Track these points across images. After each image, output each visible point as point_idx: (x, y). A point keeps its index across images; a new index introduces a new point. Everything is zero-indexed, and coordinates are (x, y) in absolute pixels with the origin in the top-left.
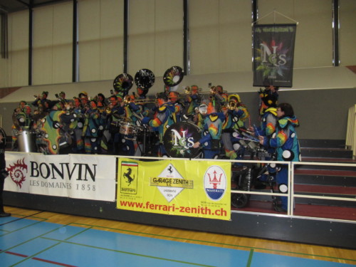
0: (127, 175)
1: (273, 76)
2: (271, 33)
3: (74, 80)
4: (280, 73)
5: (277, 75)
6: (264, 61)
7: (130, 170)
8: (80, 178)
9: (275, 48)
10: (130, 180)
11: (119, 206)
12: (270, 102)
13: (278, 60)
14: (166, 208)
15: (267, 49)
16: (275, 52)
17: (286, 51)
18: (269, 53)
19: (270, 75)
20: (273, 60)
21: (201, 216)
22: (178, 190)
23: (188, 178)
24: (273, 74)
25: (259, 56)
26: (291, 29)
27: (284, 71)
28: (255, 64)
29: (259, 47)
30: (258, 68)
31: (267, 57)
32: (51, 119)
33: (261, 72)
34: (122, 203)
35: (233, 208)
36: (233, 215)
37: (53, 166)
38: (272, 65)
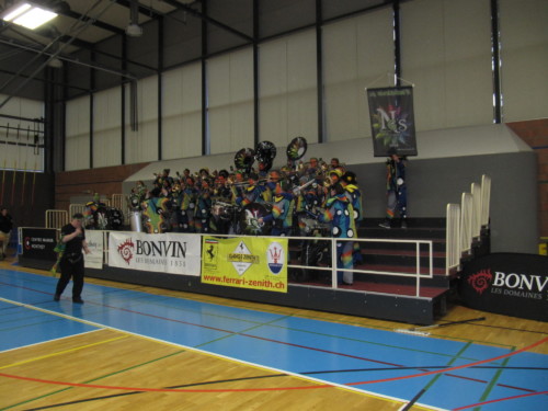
0: (210, 252)
1: (394, 144)
2: (386, 97)
3: (204, 153)
4: (402, 140)
5: (399, 142)
6: (383, 127)
7: (212, 247)
8: (173, 255)
9: (393, 113)
10: (212, 256)
11: (203, 281)
12: (349, 178)
13: (398, 126)
14: (238, 282)
15: (384, 115)
16: (393, 117)
17: (405, 116)
18: (387, 119)
19: (391, 142)
20: (392, 126)
21: (265, 288)
22: (248, 265)
23: (255, 254)
24: (394, 141)
25: (377, 122)
26: (408, 92)
27: (406, 138)
28: (374, 132)
29: (376, 113)
30: (378, 136)
31: (386, 123)
32: (154, 204)
33: (382, 140)
34: (206, 278)
35: (289, 281)
36: (289, 288)
37: (153, 244)
38: (393, 132)
